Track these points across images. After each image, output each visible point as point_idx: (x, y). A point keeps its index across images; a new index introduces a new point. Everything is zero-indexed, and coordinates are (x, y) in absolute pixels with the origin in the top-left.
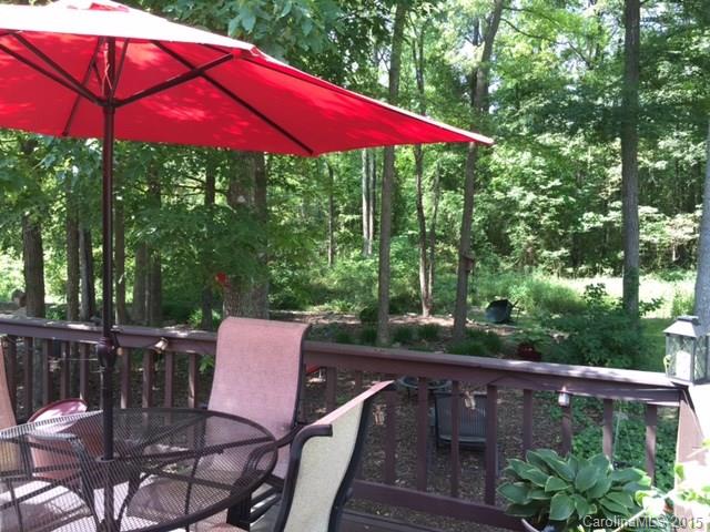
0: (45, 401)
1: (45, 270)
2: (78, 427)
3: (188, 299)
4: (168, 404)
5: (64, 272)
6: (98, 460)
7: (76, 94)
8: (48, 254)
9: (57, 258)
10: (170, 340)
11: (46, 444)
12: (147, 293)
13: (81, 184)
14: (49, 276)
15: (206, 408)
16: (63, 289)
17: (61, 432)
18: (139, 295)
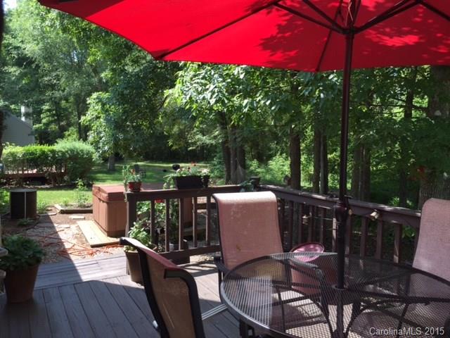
0: (299, 240)
1: (301, 166)
2: (320, 261)
3: (388, 190)
4: (378, 256)
5: (312, 169)
6: (334, 287)
7: (329, 30)
8: (303, 158)
9: (308, 160)
10: (381, 212)
11: (300, 268)
12: (360, 183)
13: (325, 106)
14: (303, 170)
15: (411, 266)
16: (310, 178)
17: (309, 262)
18: (354, 185)
